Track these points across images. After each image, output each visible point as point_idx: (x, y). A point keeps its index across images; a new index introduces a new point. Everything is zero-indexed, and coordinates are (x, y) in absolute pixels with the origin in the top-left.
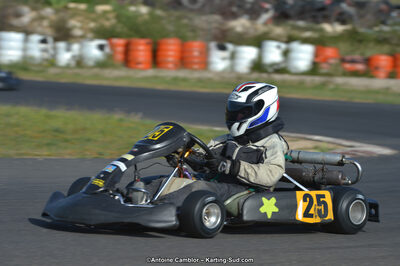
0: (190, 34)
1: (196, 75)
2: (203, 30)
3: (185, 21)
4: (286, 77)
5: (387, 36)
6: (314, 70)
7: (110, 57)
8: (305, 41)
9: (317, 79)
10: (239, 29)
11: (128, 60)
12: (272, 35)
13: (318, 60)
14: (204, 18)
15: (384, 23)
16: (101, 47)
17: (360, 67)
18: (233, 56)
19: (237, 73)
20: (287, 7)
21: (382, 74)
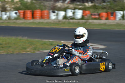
0: (44, 8)
1: (46, 21)
2: (48, 6)
3: (42, 4)
4: (74, 20)
5: (105, 6)
6: (83, 18)
7: (19, 16)
8: (80, 9)
9: (84, 21)
10: (59, 6)
11: (24, 17)
12: (69, 7)
13: (84, 15)
14: (48, 3)
15: (104, 2)
16: (16, 13)
17: (97, 17)
18: (57, 15)
19: (59, 20)
21: (104, 19)
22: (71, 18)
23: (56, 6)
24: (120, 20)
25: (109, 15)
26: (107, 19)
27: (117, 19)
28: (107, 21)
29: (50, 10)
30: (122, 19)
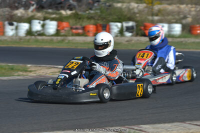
2: (1, 15)
4: (44, 38)
5: (93, 15)
6: (58, 33)
8: (52, 19)
9: (59, 38)
10: (19, 15)
12: (36, 17)
13: (59, 29)
14: (1, 10)
15: (91, 9)
17: (80, 31)
18: (17, 28)
19: (20, 37)
20: (43, 2)
21: (91, 34)
22: (38, 33)
23: (14, 15)
24: (117, 36)
25: (100, 28)
29: (5, 21)
30: (119, 35)
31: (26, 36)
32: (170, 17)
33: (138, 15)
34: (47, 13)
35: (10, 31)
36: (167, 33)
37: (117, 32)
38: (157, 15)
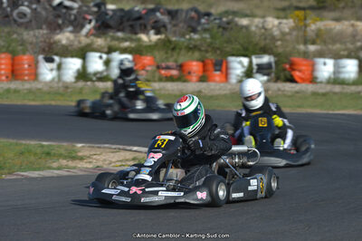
0: (20, 48)
1: (27, 86)
2: (31, 43)
3: (15, 36)
5: (198, 43)
8: (124, 51)
10: (64, 42)
12: (95, 46)
14: (32, 33)
15: (194, 30)
17: (174, 72)
18: (59, 67)
19: (64, 82)
20: (108, 17)
21: (194, 79)
22: (98, 76)
23: (55, 42)
25: (210, 67)
26: (202, 79)
27: (233, 80)
28: (203, 86)
29: (39, 53)
31: (75, 82)
32: (338, 46)
33: (279, 43)
34: (114, 38)
35: (47, 72)
36: (332, 76)
37: (241, 75)
38: (313, 43)
